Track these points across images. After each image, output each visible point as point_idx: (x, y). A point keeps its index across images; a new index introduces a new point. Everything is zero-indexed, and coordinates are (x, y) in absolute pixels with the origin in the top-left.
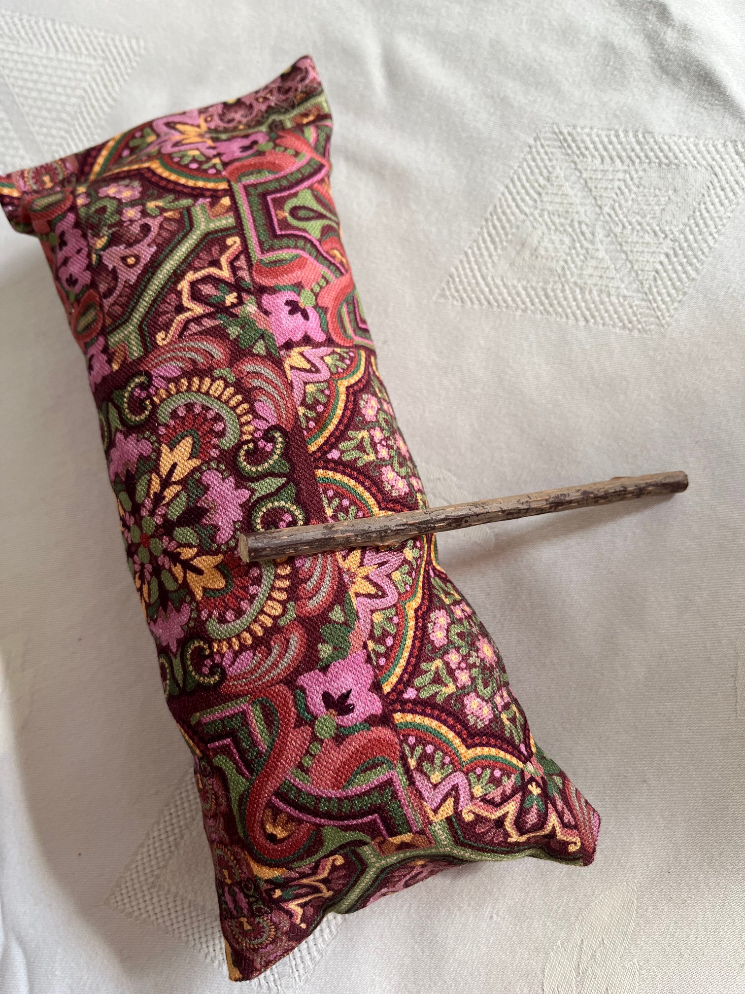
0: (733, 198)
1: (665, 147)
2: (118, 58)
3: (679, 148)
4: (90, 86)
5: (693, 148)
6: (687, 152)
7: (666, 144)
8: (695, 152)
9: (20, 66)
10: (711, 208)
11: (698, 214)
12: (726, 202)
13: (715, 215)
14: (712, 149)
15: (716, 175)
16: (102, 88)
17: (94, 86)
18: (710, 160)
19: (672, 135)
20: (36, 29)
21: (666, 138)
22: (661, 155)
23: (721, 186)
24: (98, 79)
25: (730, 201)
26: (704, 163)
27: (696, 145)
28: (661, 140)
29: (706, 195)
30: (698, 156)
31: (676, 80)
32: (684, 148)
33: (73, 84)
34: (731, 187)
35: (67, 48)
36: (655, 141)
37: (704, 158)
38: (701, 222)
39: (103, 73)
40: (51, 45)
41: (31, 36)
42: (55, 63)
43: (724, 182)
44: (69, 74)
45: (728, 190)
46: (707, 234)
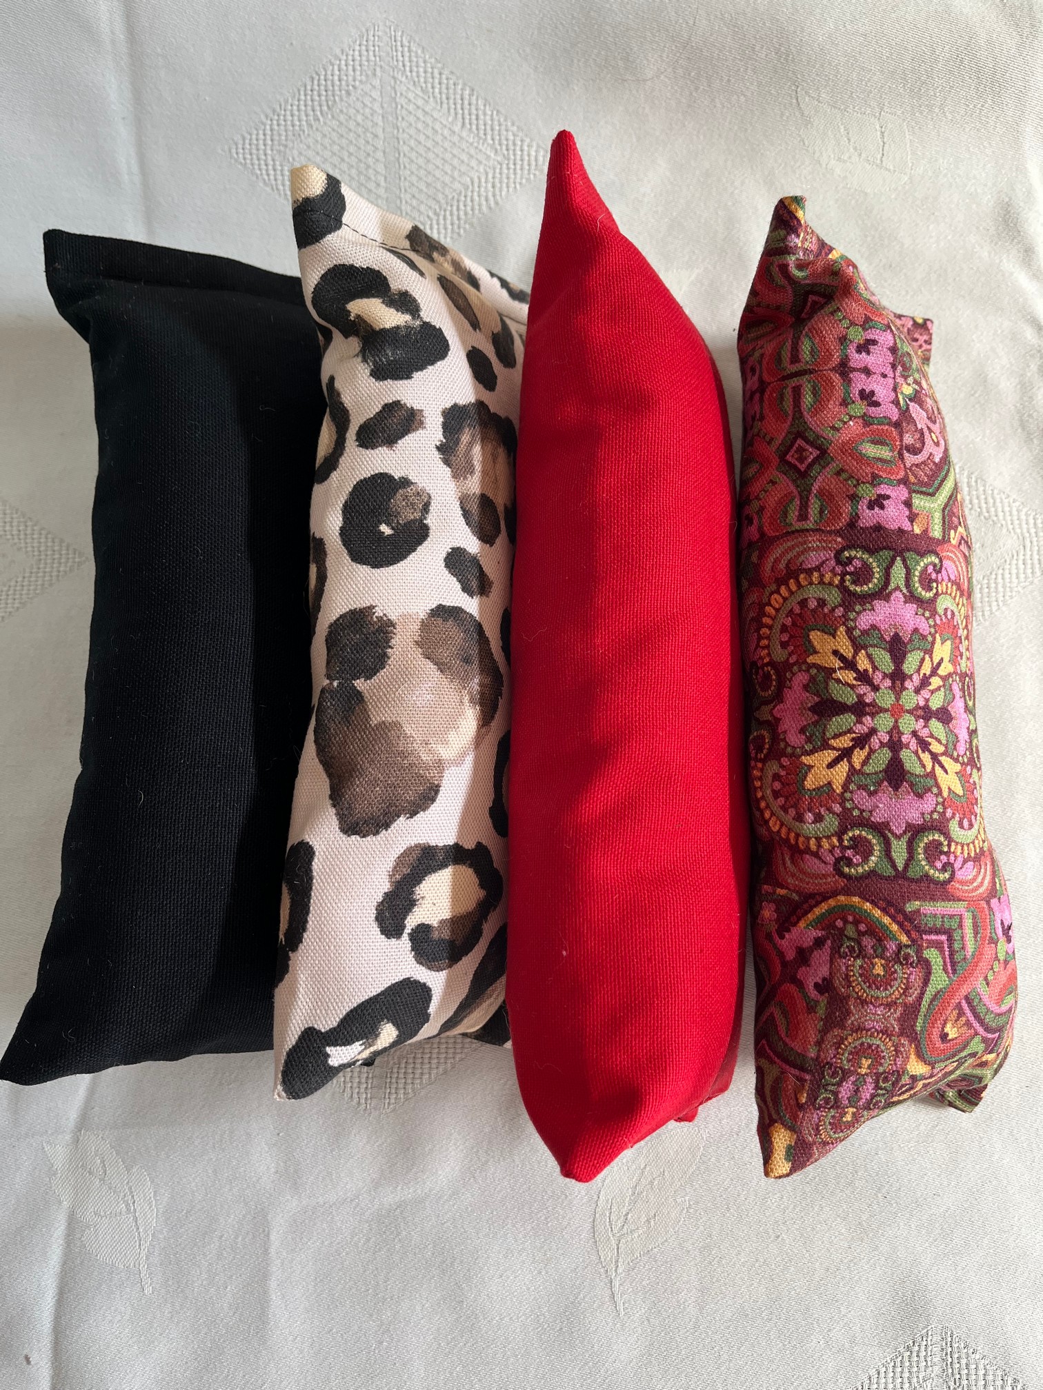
0: (1030, 575)
1: (991, 501)
2: (519, 162)
3: (1003, 507)
4: (479, 178)
5: (1015, 513)
6: (1008, 514)
7: (993, 498)
8: (1015, 518)
9: (420, 126)
10: (1007, 576)
11: (993, 576)
12: (1022, 576)
13: (1008, 585)
14: (1031, 521)
15: (1024, 547)
16: (490, 185)
17: (483, 180)
18: (1025, 531)
19: (1001, 492)
20: (451, 91)
21: (996, 492)
22: (984, 506)
23: (1024, 560)
24: (490, 176)
25: (1026, 578)
26: (1018, 531)
27: (1019, 511)
28: (990, 492)
29: (1008, 562)
30: (1016, 522)
31: (1029, 439)
32: (1007, 509)
33: (463, 168)
34: (1032, 564)
35: (474, 127)
36: (984, 491)
37: (1021, 528)
38: (993, 585)
39: (498, 171)
40: (460, 116)
41: (444, 96)
42: (456, 139)
43: (1028, 557)
44: (464, 157)
45: (1029, 566)
46: (994, 599)
